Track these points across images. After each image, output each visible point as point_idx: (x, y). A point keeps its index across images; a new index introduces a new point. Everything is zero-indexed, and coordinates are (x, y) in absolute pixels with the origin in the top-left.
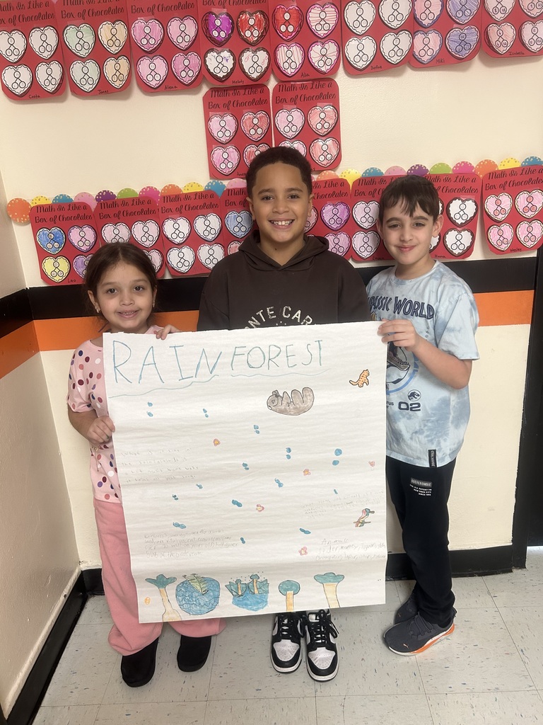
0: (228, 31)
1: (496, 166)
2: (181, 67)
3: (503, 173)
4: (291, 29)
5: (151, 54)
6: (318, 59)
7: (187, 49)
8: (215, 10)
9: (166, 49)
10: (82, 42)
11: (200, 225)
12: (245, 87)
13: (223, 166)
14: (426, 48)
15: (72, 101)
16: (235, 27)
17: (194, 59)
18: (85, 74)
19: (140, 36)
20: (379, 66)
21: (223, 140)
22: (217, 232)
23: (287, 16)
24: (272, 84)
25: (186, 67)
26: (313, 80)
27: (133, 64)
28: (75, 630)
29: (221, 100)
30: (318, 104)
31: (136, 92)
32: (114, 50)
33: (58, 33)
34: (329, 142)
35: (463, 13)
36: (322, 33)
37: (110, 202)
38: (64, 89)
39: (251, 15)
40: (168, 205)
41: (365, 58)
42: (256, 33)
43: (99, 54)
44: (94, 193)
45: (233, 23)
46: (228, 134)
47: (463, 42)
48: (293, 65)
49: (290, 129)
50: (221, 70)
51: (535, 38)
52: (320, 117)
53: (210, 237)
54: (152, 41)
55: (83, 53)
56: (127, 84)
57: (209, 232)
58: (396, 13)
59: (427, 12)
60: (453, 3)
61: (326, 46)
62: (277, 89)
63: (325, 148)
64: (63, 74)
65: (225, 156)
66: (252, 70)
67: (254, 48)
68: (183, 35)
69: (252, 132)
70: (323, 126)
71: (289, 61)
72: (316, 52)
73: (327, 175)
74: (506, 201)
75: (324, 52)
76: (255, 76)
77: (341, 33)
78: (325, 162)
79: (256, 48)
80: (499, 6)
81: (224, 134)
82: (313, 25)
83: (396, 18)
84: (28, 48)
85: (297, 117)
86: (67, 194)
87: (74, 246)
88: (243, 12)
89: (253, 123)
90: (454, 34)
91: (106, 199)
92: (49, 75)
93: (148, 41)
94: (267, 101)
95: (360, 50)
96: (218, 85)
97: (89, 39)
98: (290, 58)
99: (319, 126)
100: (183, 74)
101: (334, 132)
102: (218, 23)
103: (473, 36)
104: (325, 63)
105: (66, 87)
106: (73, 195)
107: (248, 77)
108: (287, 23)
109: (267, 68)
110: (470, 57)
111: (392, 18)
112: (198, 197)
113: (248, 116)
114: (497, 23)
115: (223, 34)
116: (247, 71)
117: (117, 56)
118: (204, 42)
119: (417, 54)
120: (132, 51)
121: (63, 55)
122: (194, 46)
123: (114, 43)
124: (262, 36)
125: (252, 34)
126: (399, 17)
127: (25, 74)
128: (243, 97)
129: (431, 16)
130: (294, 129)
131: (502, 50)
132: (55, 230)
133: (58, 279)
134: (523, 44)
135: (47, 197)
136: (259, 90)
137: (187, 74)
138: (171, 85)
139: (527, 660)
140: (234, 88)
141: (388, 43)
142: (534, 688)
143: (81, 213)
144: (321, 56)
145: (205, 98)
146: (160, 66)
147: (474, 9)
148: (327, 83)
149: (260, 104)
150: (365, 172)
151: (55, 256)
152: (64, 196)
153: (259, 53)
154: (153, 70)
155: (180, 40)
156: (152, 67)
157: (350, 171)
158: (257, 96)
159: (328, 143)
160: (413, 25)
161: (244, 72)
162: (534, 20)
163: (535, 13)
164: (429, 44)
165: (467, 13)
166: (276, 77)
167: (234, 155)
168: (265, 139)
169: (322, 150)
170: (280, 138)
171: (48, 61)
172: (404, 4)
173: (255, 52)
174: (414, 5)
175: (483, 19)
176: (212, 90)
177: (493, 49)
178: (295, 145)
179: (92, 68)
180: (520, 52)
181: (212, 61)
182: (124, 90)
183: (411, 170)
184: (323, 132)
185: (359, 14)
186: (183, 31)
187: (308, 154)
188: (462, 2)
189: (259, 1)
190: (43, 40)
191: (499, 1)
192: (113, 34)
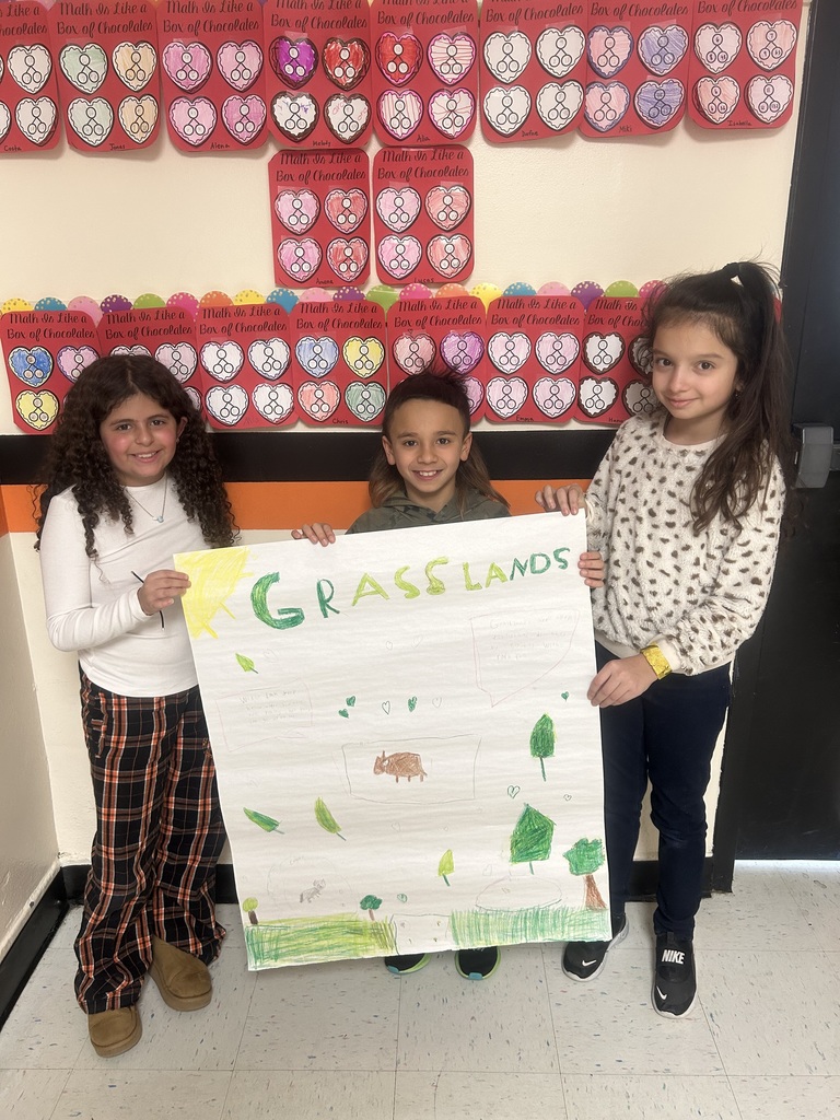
0: (308, 66)
2: (237, 116)
4: (403, 68)
5: (192, 94)
6: (443, 116)
7: (245, 90)
8: (290, 34)
9: (214, 88)
10: (87, 71)
11: (258, 354)
12: (333, 152)
13: (296, 268)
14: (605, 109)
15: (70, 158)
16: (320, 60)
17: (256, 106)
18: (89, 117)
19: (176, 66)
20: (533, 131)
21: (298, 228)
22: (284, 366)
23: (398, 49)
24: (373, 149)
25: (243, 116)
26: (436, 147)
27: (164, 108)
28: (44, 956)
29: (296, 169)
30: (443, 183)
31: (168, 147)
32: (135, 85)
33: (51, 56)
34: (457, 240)
35: (663, 59)
36: (450, 78)
37: (122, 314)
38: (59, 139)
39: (344, 44)
40: (210, 322)
41: (513, 118)
42: (351, 72)
43: (113, 90)
44: (99, 299)
45: (316, 55)
46: (304, 220)
47: (660, 103)
48: (406, 123)
49: (399, 218)
50: (296, 124)
51: (769, 101)
52: (444, 202)
53: (273, 374)
54: (193, 76)
55: (89, 87)
56: (153, 138)
57: (272, 366)
58: (561, 54)
59: (609, 54)
60: (647, 43)
61: (456, 97)
62: (381, 157)
63: (449, 249)
64: (58, 117)
65: (300, 252)
66: (343, 127)
67: (347, 95)
68: (241, 68)
69: (342, 219)
70: (448, 216)
71: (400, 117)
72: (439, 107)
73: (452, 290)
75: (452, 105)
76: (347, 135)
77: (478, 80)
78: (449, 271)
79: (350, 93)
80: (717, 51)
81: (299, 220)
82: (437, 64)
83: (560, 61)
84: (6, 75)
85: (410, 201)
86: (58, 298)
87: (66, 376)
88: (332, 40)
89: (343, 206)
90: (648, 90)
91: (116, 308)
92: (35, 117)
93: (187, 75)
94: (364, 175)
95: (509, 107)
96: (291, 146)
97: (99, 66)
98: (401, 112)
99: (442, 216)
100: (239, 127)
101: (464, 227)
102: (294, 53)
103: (674, 94)
104: (453, 123)
105: (61, 136)
106: (66, 299)
107: (337, 136)
108: (398, 59)
109: (366, 125)
110: (670, 126)
111: (555, 61)
112: (255, 313)
113: (335, 195)
114: (713, 76)
115: (300, 71)
116: (335, 128)
117: (139, 95)
118: (270, 82)
119: (591, 116)
120: (162, 89)
121: (59, 89)
122: (256, 87)
123: (136, 75)
124: (359, 77)
125: (345, 73)
126: (566, 61)
127: (0, 115)
128: (329, 166)
129: (614, 61)
130: (405, 217)
131: (718, 117)
132: (37, 350)
133: (39, 425)
134: (751, 110)
135: (27, 301)
136: (353, 157)
137: (245, 127)
138: (220, 142)
139: (716, 1030)
140: (317, 152)
141: (548, 97)
142: (723, 1072)
143: (79, 327)
144: (449, 112)
145: (271, 165)
146: (205, 113)
147: (679, 54)
148: (456, 152)
149: (354, 178)
150: (509, 289)
151: (37, 391)
152: (53, 301)
153: (353, 102)
154: (195, 118)
155: (236, 76)
156: (193, 113)
157: (487, 286)
158: (350, 166)
159: (454, 242)
160: (586, 73)
161: (331, 129)
162: (768, 74)
163: (770, 63)
164: (609, 103)
165: (668, 59)
166: (379, 139)
167: (313, 253)
168: (361, 232)
169: (445, 252)
170: (384, 231)
171: (35, 97)
172: (574, 41)
173: (348, 100)
174: (588, 43)
175: (691, 70)
176: (284, 153)
177: (705, 117)
178: (406, 243)
179: (102, 111)
180: (745, 121)
181: (283, 110)
182: (144, 148)
183: (577, 288)
184: (448, 224)
185: (507, 52)
186: (240, 61)
187: (424, 257)
188: (663, 42)
189: (356, 23)
190: (29, 65)
191: (716, 43)
192: (133, 61)
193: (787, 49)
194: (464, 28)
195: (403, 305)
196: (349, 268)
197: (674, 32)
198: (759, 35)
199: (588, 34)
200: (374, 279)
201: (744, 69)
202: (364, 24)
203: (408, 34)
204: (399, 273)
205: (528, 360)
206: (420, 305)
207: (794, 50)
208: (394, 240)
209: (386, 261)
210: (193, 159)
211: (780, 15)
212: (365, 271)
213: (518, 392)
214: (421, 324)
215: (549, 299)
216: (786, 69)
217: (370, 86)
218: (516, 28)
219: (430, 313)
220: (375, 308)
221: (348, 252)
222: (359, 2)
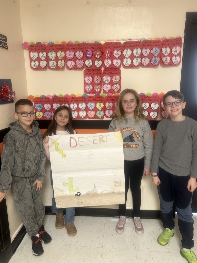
2: (78, 64)
4: (108, 55)
5: (71, 60)
7: (80, 59)
8: (88, 50)
9: (75, 59)
10: (53, 56)
11: (80, 105)
12: (95, 70)
13: (88, 90)
15: (48, 71)
16: (93, 54)
17: (82, 62)
18: (52, 64)
19: (68, 55)
20: (132, 66)
21: (88, 83)
22: (85, 108)
24: (103, 69)
25: (79, 63)
26: (114, 69)
27: (66, 62)
29: (89, 73)
30: (115, 75)
31: (66, 69)
32: (61, 58)
33: (46, 54)
34: (118, 85)
35: (156, 53)
36: (117, 57)
37: (56, 98)
39: (98, 51)
40: (72, 100)
41: (128, 64)
42: (99, 56)
43: (57, 59)
44: (52, 95)
45: (93, 53)
46: (90, 81)
47: (155, 61)
48: (109, 65)
49: (107, 81)
50: (89, 65)
51: (176, 61)
52: (115, 78)
53: (83, 109)
54: (71, 57)
55: (53, 59)
56: (64, 67)
57: (83, 108)
58: (137, 53)
59: (146, 53)
60: (153, 51)
61: (118, 60)
62: (104, 70)
63: (116, 87)
64: (47, 64)
65: (89, 87)
66: (97, 65)
69: (97, 81)
70: (116, 81)
72: (115, 62)
73: (117, 94)
75: (117, 62)
76: (98, 67)
77: (122, 57)
78: (116, 91)
80: (166, 52)
82: (114, 55)
83: (137, 54)
84: (38, 57)
85: (109, 78)
87: (45, 109)
88: (96, 51)
89: (97, 79)
90: (153, 59)
92: (43, 64)
94: (101, 74)
95: (127, 62)
96: (88, 68)
97: (55, 55)
98: (108, 63)
99: (115, 81)
100: (79, 65)
101: (119, 83)
102: (89, 53)
103: (158, 60)
104: (117, 64)
105: (47, 67)
106: (46, 95)
107: (96, 67)
108: (107, 54)
109: (101, 65)
110: (158, 65)
112: (80, 98)
113: (95, 77)
114: (165, 56)
115: (90, 56)
117: (61, 60)
118: (85, 58)
119: (143, 63)
120: (65, 59)
121: (47, 59)
122: (82, 59)
125: (98, 56)
127: (37, 63)
128: (95, 72)
129: (147, 54)
130: (108, 81)
131: (166, 64)
132: (40, 104)
133: (39, 118)
134: (173, 62)
135: (39, 95)
136: (99, 70)
138: (75, 68)
140: (92, 70)
141: (135, 60)
143: (48, 100)
144: (116, 63)
145: (84, 72)
146: (73, 63)
147: (159, 53)
148: (118, 70)
149: (99, 74)
151: (39, 112)
152: (44, 95)
154: (71, 64)
155: (79, 57)
158: (98, 72)
160: (142, 56)
161: (95, 66)
162: (176, 56)
163: (176, 54)
164: (146, 61)
165: (157, 53)
166: (104, 67)
167: (91, 87)
168: (100, 84)
170: (104, 83)
171: (43, 60)
172: (139, 51)
173: (98, 61)
174: (142, 51)
175: (161, 55)
176: (87, 70)
177: (164, 63)
178: (108, 86)
179: (55, 63)
180: (171, 64)
181: (87, 63)
182: (63, 69)
183: (140, 94)
185: (127, 53)
186: (80, 54)
187: (112, 88)
188: (155, 51)
189: (100, 48)
190: (43, 55)
191: (166, 51)
192: (61, 54)
193: (179, 51)
194: (119, 49)
195: (107, 97)
196: (98, 90)
197: (158, 49)
198: (174, 49)
199: (142, 50)
200: (102, 92)
201: (171, 55)
202: (102, 48)
203: (109, 50)
204: (107, 91)
206: (111, 97)
207: (180, 51)
208: (106, 85)
209: (104, 89)
210: (70, 71)
211: (178, 45)
212: (100, 91)
214: (111, 100)
216: (179, 55)
217: (102, 58)
218: (129, 48)
220: (102, 97)
221: (98, 87)
222: (101, 44)
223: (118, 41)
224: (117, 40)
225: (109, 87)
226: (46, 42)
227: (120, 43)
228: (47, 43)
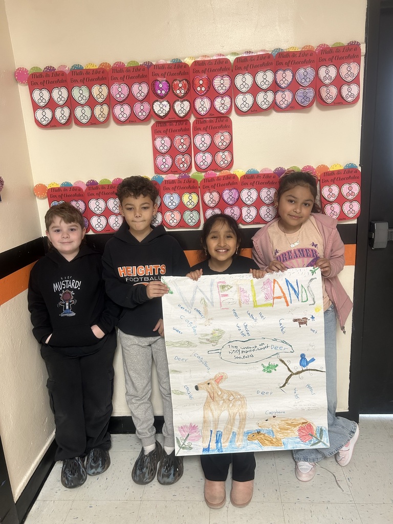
0: (166, 90)
1: (328, 168)
2: (139, 110)
3: (333, 173)
4: (203, 89)
5: (122, 103)
6: (219, 106)
7: (142, 100)
8: (159, 79)
9: (130, 100)
10: (82, 96)
12: (176, 121)
13: (163, 167)
14: (284, 100)
15: (75, 128)
16: (171, 88)
17: (146, 106)
18: (83, 113)
19: (115, 93)
20: (256, 110)
21: (163, 151)
23: (201, 82)
24: (192, 119)
25: (141, 110)
26: (217, 118)
27: (111, 108)
29: (162, 129)
30: (220, 131)
31: (112, 123)
32: (100, 100)
33: (68, 91)
34: (226, 153)
35: (306, 80)
36: (221, 92)
37: (94, 186)
38: (71, 122)
39: (180, 81)
41: (247, 105)
42: (183, 91)
43: (92, 103)
44: (85, 181)
45: (169, 86)
46: (166, 148)
47: (305, 97)
48: (205, 109)
49: (203, 145)
50: (162, 112)
51: (350, 94)
52: (221, 139)
54: (122, 96)
56: (107, 120)
58: (265, 81)
59: (284, 80)
60: (299, 74)
61: (224, 99)
62: (195, 122)
63: (224, 157)
64: (70, 114)
65: (164, 160)
66: (180, 112)
67: (182, 100)
68: (140, 92)
69: (180, 147)
70: (222, 144)
71: (202, 107)
72: (218, 102)
73: (225, 172)
74: (335, 189)
75: (223, 102)
76: (182, 115)
77: (233, 92)
78: (223, 165)
79: (182, 99)
80: (327, 76)
81: (163, 148)
82: (216, 87)
83: (265, 83)
84: (51, 98)
85: (207, 139)
86: (69, 182)
88: (175, 80)
89: (181, 142)
90: (300, 92)
91: (92, 185)
92: (62, 114)
93: (120, 96)
94: (189, 129)
95: (244, 101)
96: (160, 120)
97: (86, 94)
98: (203, 105)
99: (220, 144)
100: (140, 114)
101: (229, 148)
102: (161, 86)
103: (311, 93)
104: (223, 108)
105: (72, 120)
106: (72, 182)
107: (178, 116)
108: (201, 86)
109: (189, 111)
110: (310, 105)
111: (262, 83)
113: (178, 138)
114: (326, 86)
115: (163, 92)
116: (177, 112)
117: (102, 104)
118: (152, 97)
119: (278, 103)
120: (110, 101)
121: (71, 103)
122: (147, 99)
123: (100, 97)
124: (186, 93)
125: (181, 92)
126: (267, 83)
127: (49, 113)
128: (175, 127)
129: (286, 82)
130: (205, 145)
131: (329, 101)
134: (343, 98)
135: (57, 183)
136: (185, 123)
137: (142, 114)
138: (133, 120)
139: (351, 485)
140: (170, 122)
141: (260, 97)
142: (353, 502)
143: (77, 193)
144: (221, 104)
145: (152, 127)
146: (127, 110)
147: (312, 78)
148: (225, 119)
149: (185, 131)
150: (248, 172)
152: (68, 183)
153: (184, 103)
154: (122, 111)
155: (139, 95)
156: (122, 110)
157: (239, 170)
158: (183, 126)
159: (225, 154)
160: (275, 87)
161: (176, 113)
162: (349, 83)
163: (349, 79)
164: (285, 98)
165: (308, 80)
166: (194, 116)
167: (169, 160)
168: (188, 152)
169: (222, 158)
170: (197, 151)
171: (62, 106)
172: (270, 76)
173: (182, 102)
174: (275, 76)
175: (317, 84)
176: (157, 123)
177: (324, 101)
178: (206, 155)
179: (87, 110)
180: (340, 102)
181: (157, 107)
182: (105, 123)
183: (276, 170)
184: (223, 147)
185: (244, 81)
186: (140, 90)
187: (214, 160)
188: (305, 74)
189: (185, 73)
190: (60, 94)
191: (328, 73)
192: (100, 91)
193: (356, 73)
194: (226, 73)
195: (205, 180)
196: (184, 166)
197: (309, 70)
198: (344, 69)
199: (275, 73)
200: (194, 170)
201: (339, 82)
202: (188, 73)
203: (205, 76)
204: (204, 167)
205: (257, 199)
206: (212, 179)
207: (359, 73)
208: (201, 154)
209: (198, 163)
210: (122, 127)
211: (352, 61)
212: (190, 167)
213: (253, 212)
214: (213, 187)
215: (264, 175)
216: (356, 81)
217: (190, 96)
218: (247, 72)
219: (216, 182)
220: (195, 181)
221: (183, 160)
222: (186, 65)
223: (223, 55)
224: (221, 55)
225: (208, 158)
226: (65, 66)
227: (227, 61)
228: (67, 69)
